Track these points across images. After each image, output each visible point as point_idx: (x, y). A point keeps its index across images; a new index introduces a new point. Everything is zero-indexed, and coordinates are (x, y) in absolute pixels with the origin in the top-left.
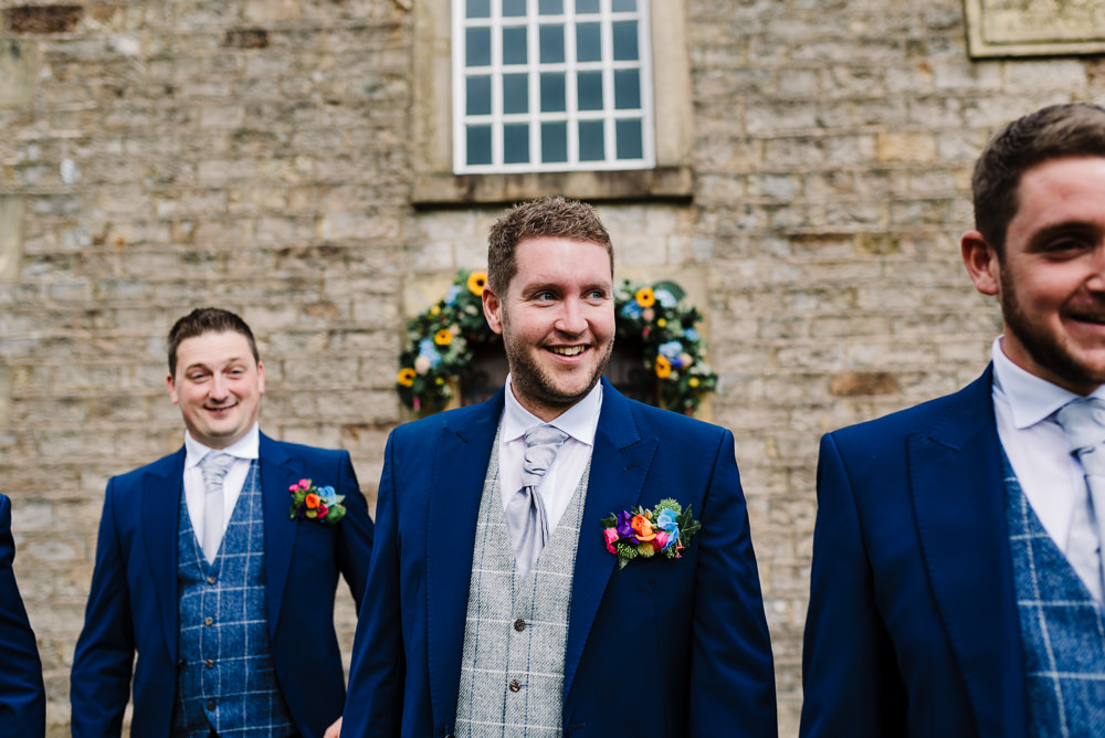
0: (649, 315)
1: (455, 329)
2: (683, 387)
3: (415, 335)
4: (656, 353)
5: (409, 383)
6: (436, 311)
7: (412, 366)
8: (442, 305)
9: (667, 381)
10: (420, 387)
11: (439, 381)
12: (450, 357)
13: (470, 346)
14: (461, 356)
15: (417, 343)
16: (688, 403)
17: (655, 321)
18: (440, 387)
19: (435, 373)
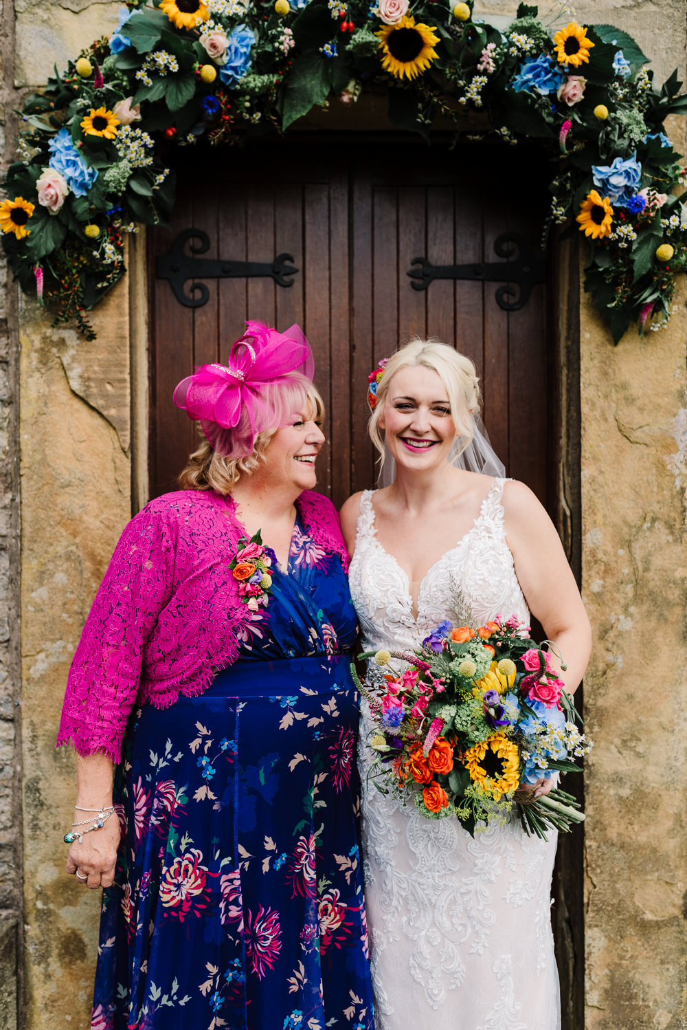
0: (575, 89)
1: (125, 110)
2: (641, 260)
3: (35, 123)
4: (585, 178)
5: (22, 232)
6: (84, 65)
7: (32, 195)
8: (100, 53)
9: (604, 246)
10: (47, 242)
11: (93, 231)
12: (116, 173)
13: (163, 152)
14: (138, 173)
15: (41, 140)
16: (649, 297)
17: (585, 107)
18: (95, 243)
19: (81, 208)
